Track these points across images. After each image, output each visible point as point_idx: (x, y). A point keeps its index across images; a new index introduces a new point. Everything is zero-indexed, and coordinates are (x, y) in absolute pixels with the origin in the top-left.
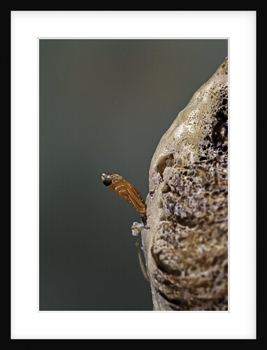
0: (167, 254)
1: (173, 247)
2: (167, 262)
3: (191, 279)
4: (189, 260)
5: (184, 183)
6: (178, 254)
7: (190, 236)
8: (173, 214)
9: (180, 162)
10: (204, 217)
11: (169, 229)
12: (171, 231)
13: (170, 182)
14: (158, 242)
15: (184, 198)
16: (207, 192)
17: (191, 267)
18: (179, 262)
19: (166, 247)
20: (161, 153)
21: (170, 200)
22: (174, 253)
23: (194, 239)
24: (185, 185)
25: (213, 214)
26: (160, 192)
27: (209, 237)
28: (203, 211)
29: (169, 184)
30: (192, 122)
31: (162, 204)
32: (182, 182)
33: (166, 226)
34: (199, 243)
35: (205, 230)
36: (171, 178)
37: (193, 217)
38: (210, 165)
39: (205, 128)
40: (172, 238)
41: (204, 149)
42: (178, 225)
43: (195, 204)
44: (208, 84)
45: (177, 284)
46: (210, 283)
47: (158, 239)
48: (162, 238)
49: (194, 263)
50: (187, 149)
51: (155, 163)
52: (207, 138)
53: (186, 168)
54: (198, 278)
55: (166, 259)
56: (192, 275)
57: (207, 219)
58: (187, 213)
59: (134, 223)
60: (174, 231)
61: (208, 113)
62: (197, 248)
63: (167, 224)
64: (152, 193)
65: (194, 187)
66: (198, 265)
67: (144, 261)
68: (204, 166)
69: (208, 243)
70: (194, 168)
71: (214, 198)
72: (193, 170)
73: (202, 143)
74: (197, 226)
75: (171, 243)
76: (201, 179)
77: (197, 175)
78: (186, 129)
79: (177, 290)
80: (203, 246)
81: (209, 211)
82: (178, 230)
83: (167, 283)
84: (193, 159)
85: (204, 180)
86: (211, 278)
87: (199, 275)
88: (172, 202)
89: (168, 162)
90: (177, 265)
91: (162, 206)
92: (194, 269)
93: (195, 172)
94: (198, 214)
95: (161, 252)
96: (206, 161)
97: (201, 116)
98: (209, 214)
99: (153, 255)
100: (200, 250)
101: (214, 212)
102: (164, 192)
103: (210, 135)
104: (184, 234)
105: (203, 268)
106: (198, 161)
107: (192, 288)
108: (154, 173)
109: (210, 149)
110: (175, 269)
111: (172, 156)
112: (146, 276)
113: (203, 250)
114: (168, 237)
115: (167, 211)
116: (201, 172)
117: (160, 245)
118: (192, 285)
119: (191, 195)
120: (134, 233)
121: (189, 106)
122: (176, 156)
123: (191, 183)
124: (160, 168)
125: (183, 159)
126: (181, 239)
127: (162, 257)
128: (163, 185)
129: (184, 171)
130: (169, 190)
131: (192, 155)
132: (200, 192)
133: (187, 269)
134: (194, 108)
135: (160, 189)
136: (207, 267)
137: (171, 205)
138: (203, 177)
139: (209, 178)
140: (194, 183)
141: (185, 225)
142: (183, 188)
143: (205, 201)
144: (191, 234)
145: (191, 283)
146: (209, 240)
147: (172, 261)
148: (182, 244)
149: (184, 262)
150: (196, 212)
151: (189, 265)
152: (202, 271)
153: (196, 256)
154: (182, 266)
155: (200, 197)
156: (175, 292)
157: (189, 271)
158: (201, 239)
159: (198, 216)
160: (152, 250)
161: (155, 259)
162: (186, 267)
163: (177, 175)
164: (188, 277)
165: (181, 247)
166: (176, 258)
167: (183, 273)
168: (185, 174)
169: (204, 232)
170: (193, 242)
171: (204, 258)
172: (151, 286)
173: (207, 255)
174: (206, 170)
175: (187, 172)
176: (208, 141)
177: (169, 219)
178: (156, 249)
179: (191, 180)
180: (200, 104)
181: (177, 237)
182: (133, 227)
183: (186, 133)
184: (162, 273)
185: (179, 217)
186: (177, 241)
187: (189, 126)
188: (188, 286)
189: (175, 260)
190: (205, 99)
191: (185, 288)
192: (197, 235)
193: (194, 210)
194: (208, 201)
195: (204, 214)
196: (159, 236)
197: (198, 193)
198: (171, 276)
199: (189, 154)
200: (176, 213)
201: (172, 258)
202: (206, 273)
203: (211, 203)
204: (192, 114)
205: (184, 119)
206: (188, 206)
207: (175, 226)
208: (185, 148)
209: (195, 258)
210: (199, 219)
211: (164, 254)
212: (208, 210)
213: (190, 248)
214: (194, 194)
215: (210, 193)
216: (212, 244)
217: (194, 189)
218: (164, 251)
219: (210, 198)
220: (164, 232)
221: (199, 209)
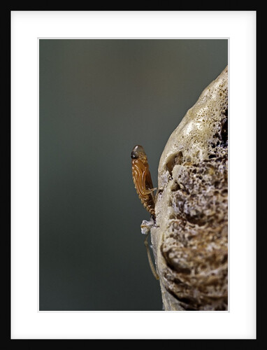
0: (176, 253)
1: (182, 246)
2: (176, 260)
3: (201, 278)
4: (199, 258)
5: (194, 181)
6: (188, 252)
7: (199, 234)
8: (182, 212)
9: (189, 160)
10: (214, 215)
11: (179, 227)
12: (180, 229)
13: (179, 180)
14: (167, 241)
15: (193, 196)
16: (217, 190)
17: (201, 265)
18: (189, 260)
19: (175, 245)
20: (170, 151)
21: (179, 198)
22: (183, 251)
23: (204, 237)
24: (195, 183)
25: (222, 212)
26: (170, 190)
27: (219, 235)
28: (212, 209)
29: (179, 182)
30: (201, 120)
31: (171, 202)
32: (191, 180)
33: (175, 224)
34: (209, 241)
35: (215, 228)
36: (180, 176)
37: (203, 215)
38: (219, 163)
39: (214, 125)
40: (181, 236)
41: (213, 147)
42: (188, 223)
43: (204, 202)
44: (218, 80)
45: (187, 283)
46: (220, 282)
47: (167, 238)
48: (171, 236)
49: (204, 261)
50: (196, 146)
51: (163, 161)
52: (216, 135)
53: (195, 165)
54: (208, 276)
55: (176, 257)
56: (202, 274)
57: (217, 217)
58: (197, 211)
59: (144, 221)
60: (184, 229)
61: (217, 110)
62: (206, 246)
63: (176, 222)
64: (161, 191)
65: (204, 185)
66: (207, 264)
68: (214, 163)
69: (218, 241)
70: (204, 166)
71: (224, 196)
72: (202, 168)
73: (211, 140)
74: (207, 224)
75: (180, 241)
76: (210, 177)
77: (206, 172)
78: (195, 127)
79: (186, 289)
80: (213, 244)
81: (219, 209)
82: (187, 228)
83: (176, 281)
84: (202, 157)
85: (214, 178)
86: (221, 276)
87: (210, 273)
88: (181, 200)
89: (177, 160)
90: (187, 263)
91: (171, 204)
92: (204, 267)
93: (205, 170)
94: (208, 212)
95: (170, 251)
96: (215, 159)
97: (210, 114)
98: (218, 212)
99: (163, 254)
100: (210, 248)
101: (224, 210)
102: (173, 190)
103: (219, 133)
104: (194, 232)
105: (213, 267)
106: (208, 159)
107: (202, 286)
108: (163, 171)
109: (219, 147)
110: (184, 267)
111: (181, 154)
112: (155, 275)
113: (213, 249)
114: (178, 235)
115: (177, 209)
116: (211, 170)
117: (169, 243)
118: (203, 283)
119: (200, 193)
120: (144, 231)
121: (198, 104)
122: (185, 154)
123: (200, 181)
124: (169, 166)
125: (192, 157)
126: (191, 237)
127: (171, 255)
128: (172, 183)
129: (193, 168)
130: (178, 188)
131: (201, 153)
132: (210, 190)
133: (197, 267)
134: (203, 105)
135: (169, 187)
136: (217, 265)
137: (180, 203)
138: (212, 175)
139: (218, 176)
140: (203, 181)
141: (195, 223)
142: (192, 186)
143: (215, 199)
144: (201, 232)
145: (201, 281)
146: (219, 238)
147: (182, 260)
148: (191, 242)
149: (194, 261)
150: (206, 210)
151: (199, 264)
152: (212, 269)
153: (206, 254)
154: (192, 264)
155: (209, 195)
156: (184, 290)
157: (199, 269)
158: (211, 237)
159: (207, 214)
160: (161, 249)
161: (164, 257)
162: (196, 265)
163: (187, 173)
164: (198, 276)
165: (191, 246)
166: (186, 256)
167: (193, 271)
168: (195, 172)
169: (214, 230)
170: (203, 240)
171: (214, 256)
172: (161, 285)
173: (217, 253)
174: (215, 168)
175: (196, 170)
176: (218, 139)
177: (179, 217)
178: (165, 247)
179: (200, 178)
180: (209, 102)
181: (187, 235)
182: (142, 225)
183: (195, 130)
184: (171, 271)
185: (188, 215)
186: (187, 239)
187: (198, 124)
188: (198, 285)
189: (184, 258)
190: (214, 97)
191: (195, 286)
192: (207, 234)
193: (204, 208)
194: (218, 198)
195: (214, 212)
196: (168, 234)
197: (208, 191)
198: (181, 274)
199: (199, 152)
200: (186, 211)
201: (182, 256)
202: (216, 271)
203: (220, 201)
204: (201, 112)
205: (193, 116)
206: (198, 204)
207: (185, 224)
208: (194, 146)
209: (205, 256)
210: (209, 217)
211: (174, 252)
212: (217, 208)
213: (200, 246)
214: (203, 192)
215: (220, 191)
216: (222, 242)
217: (203, 187)
218: (174, 249)
219: (219, 196)
220: (173, 230)
221: (209, 207)
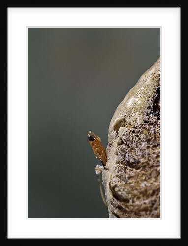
0: (120, 188)
1: (124, 183)
2: (120, 193)
3: (136, 205)
4: (135, 192)
5: (133, 139)
6: (128, 188)
7: (136, 175)
8: (125, 160)
9: (130, 124)
10: (146, 162)
11: (122, 170)
12: (123, 172)
13: (123, 138)
14: (114, 179)
15: (133, 148)
16: (149, 145)
17: (136, 197)
18: (129, 193)
19: (119, 183)
20: (117, 117)
21: (123, 150)
22: (125, 187)
23: (139, 177)
24: (134, 140)
25: (152, 161)
26: (116, 144)
27: (149, 176)
28: (145, 158)
29: (122, 139)
30: (139, 96)
31: (117, 153)
32: (131, 138)
33: (120, 168)
34: (142, 180)
35: (147, 171)
36: (124, 135)
37: (138, 162)
38: (151, 126)
39: (148, 100)
40: (123, 176)
41: (147, 115)
42: (128, 167)
43: (140, 153)
44: (151, 70)
45: (127, 209)
46: (149, 208)
47: (114, 177)
48: (117, 176)
49: (139, 194)
50: (135, 115)
51: (112, 124)
52: (149, 107)
53: (134, 128)
54: (142, 205)
55: (119, 191)
56: (137, 203)
57: (148, 164)
58: (135, 159)
59: (97, 166)
60: (125, 172)
61: (150, 90)
62: (141, 184)
63: (120, 166)
64: (110, 145)
65: (140, 141)
66: (141, 196)
67: (104, 192)
68: (147, 127)
69: (148, 180)
70: (140, 128)
71: (153, 150)
72: (139, 130)
73: (145, 111)
74: (142, 168)
75: (123, 180)
76: (144, 136)
77: (142, 133)
78: (134, 101)
79: (126, 213)
80: (145, 182)
81: (150, 158)
82: (128, 171)
83: (119, 208)
84: (139, 122)
85: (147, 136)
86: (151, 205)
87: (142, 202)
88: (124, 151)
89: (122, 123)
90: (127, 195)
91: (117, 154)
92: (139, 198)
93: (141, 131)
94: (142, 160)
95: (116, 186)
96: (148, 123)
97: (146, 92)
98: (150, 160)
99: (110, 188)
100: (143, 185)
101: (153, 159)
102: (119, 144)
103: (151, 106)
104: (132, 174)
105: (145, 198)
106: (143, 124)
107: (137, 211)
108: (112, 131)
109: (151, 115)
110: (125, 198)
111: (124, 119)
112: (105, 203)
113: (145, 185)
114: (121, 175)
115: (121, 158)
116: (145, 131)
117: (115, 181)
118: (137, 209)
119: (137, 147)
120: (97, 172)
121: (137, 85)
122: (128, 120)
123: (138, 138)
124: (116, 128)
125: (132, 122)
126: (130, 177)
127: (116, 189)
128: (118, 139)
129: (133, 130)
130: (122, 143)
131: (138, 119)
132: (144, 145)
133: (133, 198)
134: (141, 86)
135: (116, 142)
136: (148, 197)
137: (123, 153)
138: (146, 135)
139: (150, 135)
140: (139, 139)
141: (133, 168)
142: (132, 142)
143: (147, 151)
144: (137, 174)
145: (136, 208)
146: (149, 178)
147: (124, 192)
148: (130, 181)
149: (132, 193)
150: (141, 158)
151: (135, 196)
152: (144, 200)
153: (140, 189)
154: (130, 196)
155: (143, 148)
156: (125, 214)
157: (135, 199)
158: (144, 178)
159: (142, 162)
160: (110, 185)
161: (112, 191)
162: (133, 196)
163: (128, 133)
164: (134, 204)
165: (130, 183)
166: (126, 190)
167: (131, 201)
168: (134, 132)
169: (146, 173)
170: (138, 180)
171: (146, 191)
172: (109, 209)
173: (148, 188)
174: (148, 130)
175: (135, 131)
176: (150, 110)
177: (122, 163)
178: (112, 184)
179: (138, 136)
180: (145, 84)
181: (127, 176)
182: (97, 168)
183: (135, 104)
184: (116, 201)
185: (129, 162)
186: (127, 179)
187: (137, 99)
188: (134, 210)
189: (125, 191)
190: (148, 81)
191: (132, 211)
192: (141, 175)
193: (139, 157)
194: (149, 151)
195: (146, 160)
196: (115, 175)
197: (142, 146)
198: (122, 203)
199: (137, 118)
200: (127, 159)
201: (123, 190)
202: (147, 201)
203: (151, 153)
204: (139, 91)
205: (133, 94)
206: (135, 154)
207: (126, 168)
208: (134, 114)
209: (139, 191)
210: (143, 163)
211: (118, 187)
212: (149, 157)
213: (136, 184)
214: (139, 146)
215: (151, 146)
216: (151, 181)
217: (139, 143)
218: (118, 185)
219: (150, 149)
220: (118, 172)
221: (143, 157)
